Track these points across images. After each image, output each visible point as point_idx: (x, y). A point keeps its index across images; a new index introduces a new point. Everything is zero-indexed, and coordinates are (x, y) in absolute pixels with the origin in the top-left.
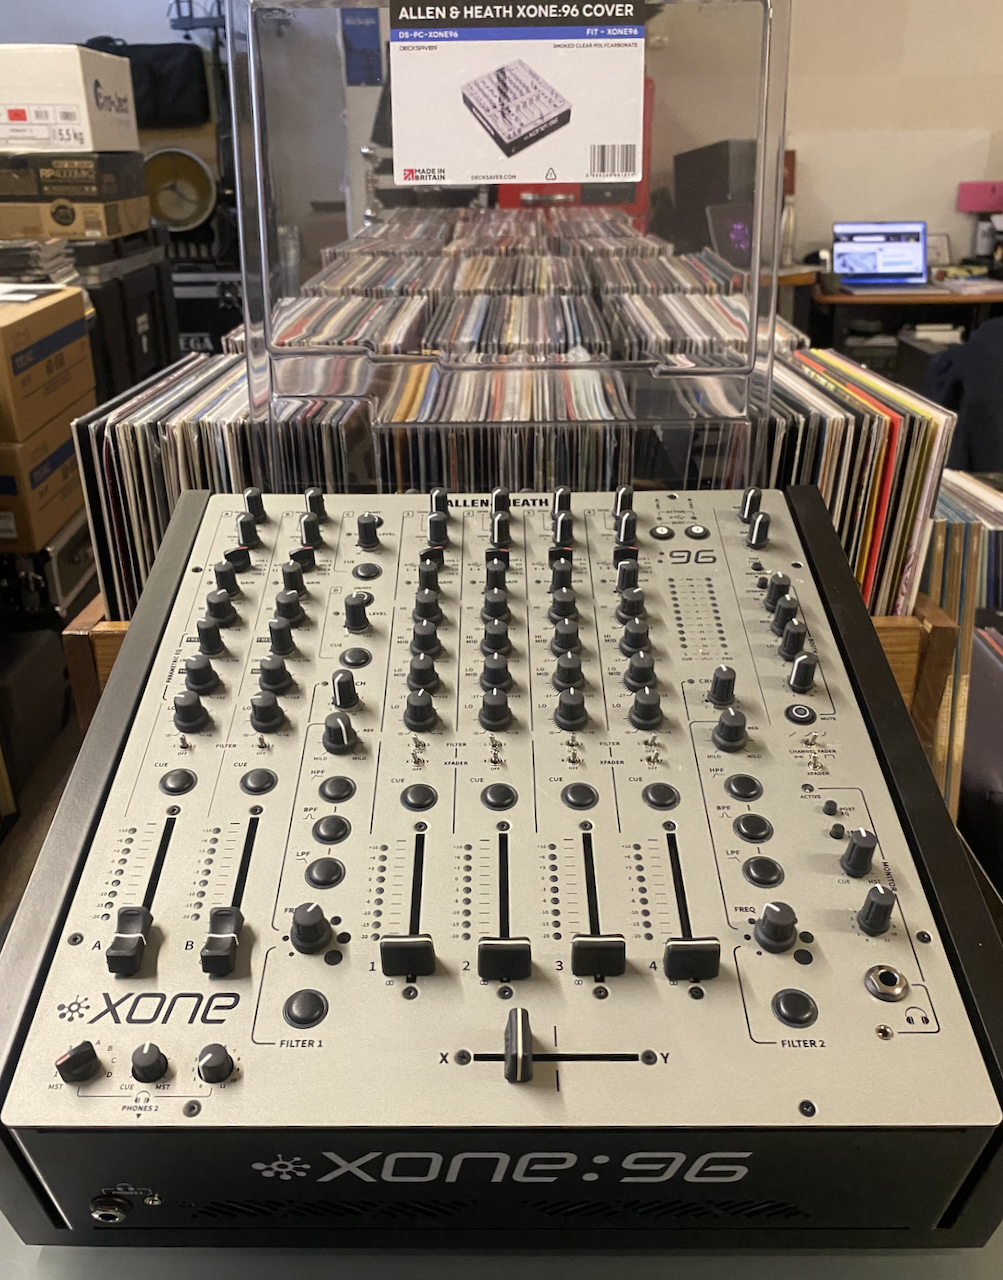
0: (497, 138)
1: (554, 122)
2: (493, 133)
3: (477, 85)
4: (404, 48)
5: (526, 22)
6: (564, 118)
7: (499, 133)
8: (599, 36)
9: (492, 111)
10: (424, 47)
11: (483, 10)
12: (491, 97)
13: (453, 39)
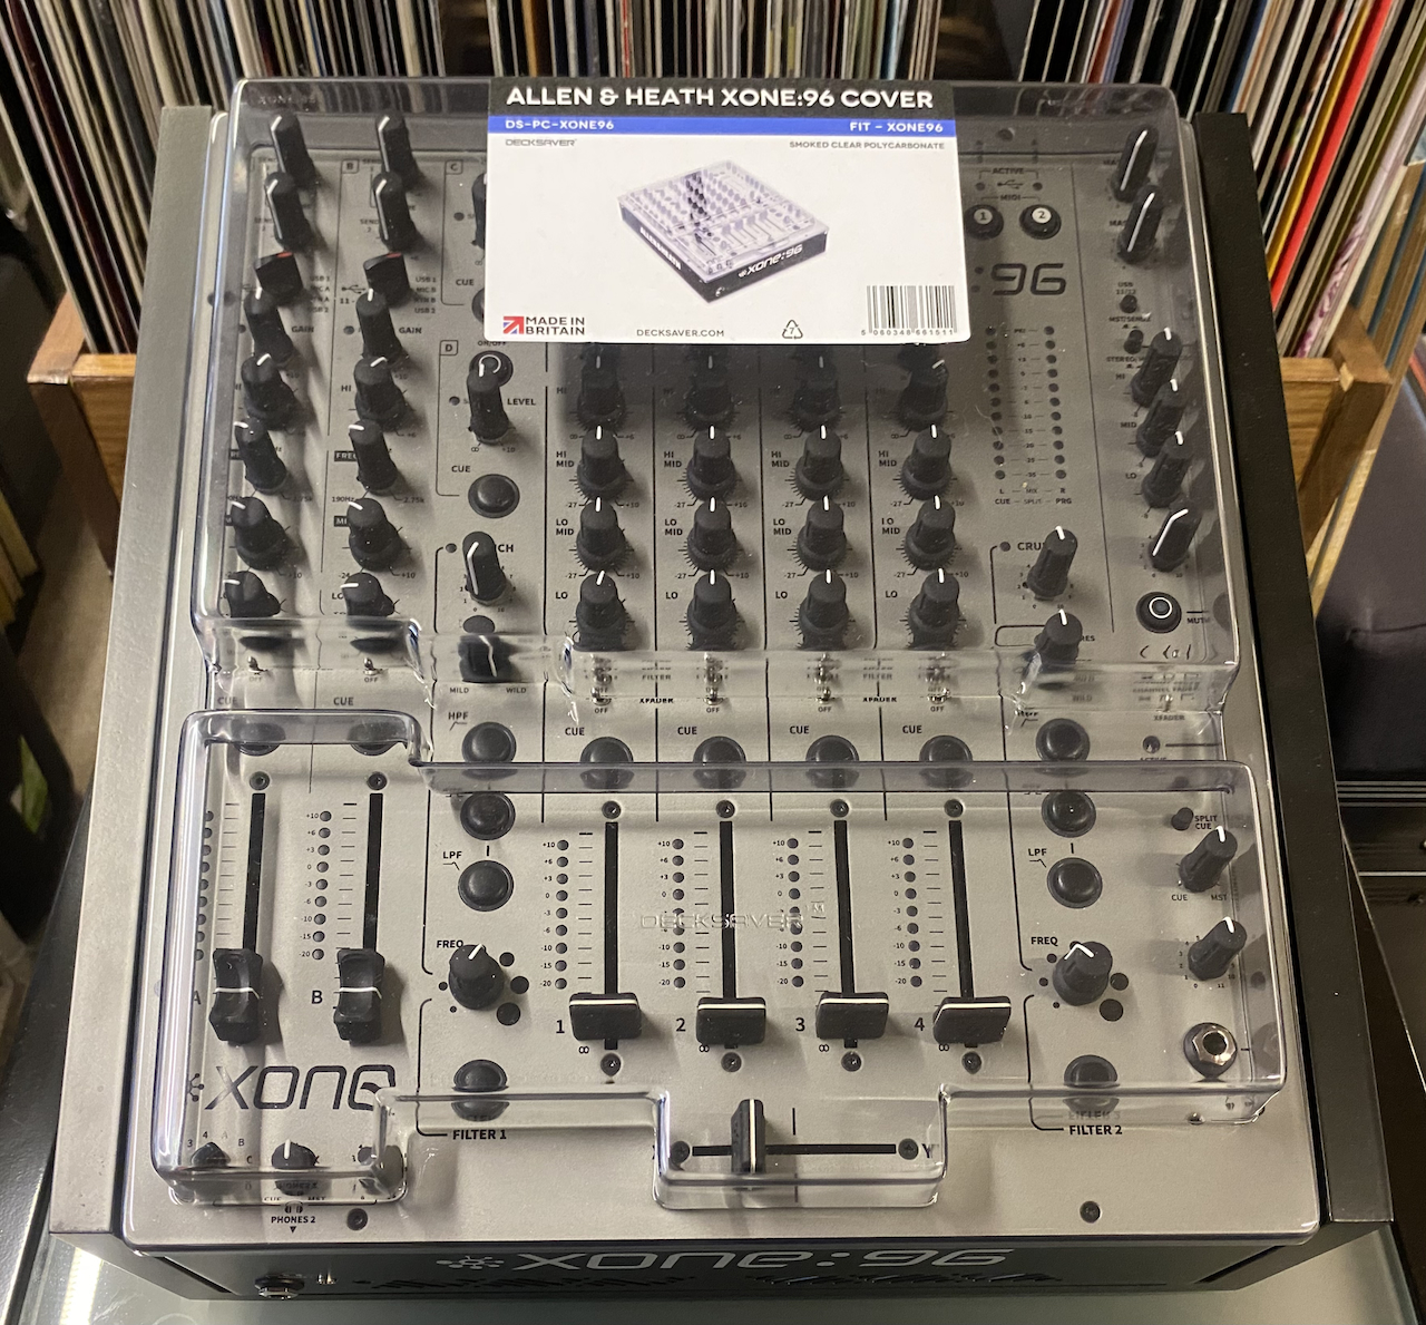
0: (687, 274)
1: (795, 251)
2: (678, 265)
3: (650, 197)
4: (514, 142)
5: (741, 110)
6: (815, 246)
7: (690, 264)
8: (872, 132)
9: (676, 233)
10: (550, 142)
11: (660, 96)
12: (674, 212)
13: (605, 130)
